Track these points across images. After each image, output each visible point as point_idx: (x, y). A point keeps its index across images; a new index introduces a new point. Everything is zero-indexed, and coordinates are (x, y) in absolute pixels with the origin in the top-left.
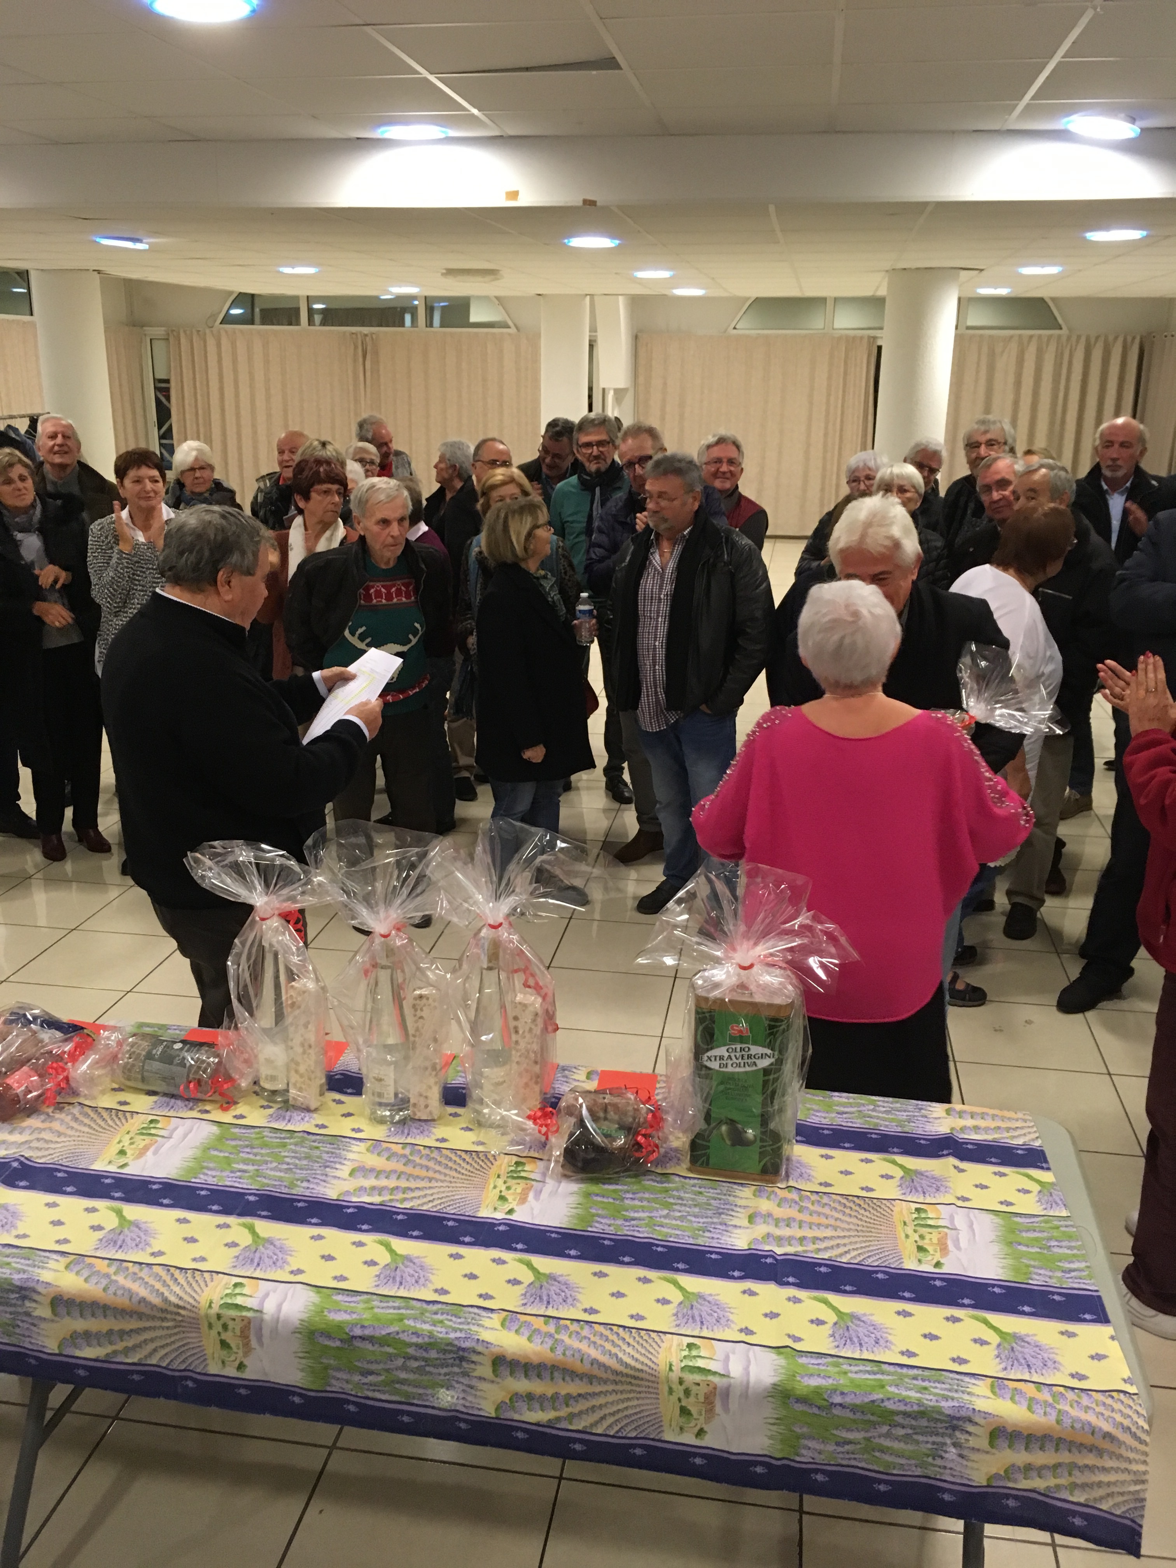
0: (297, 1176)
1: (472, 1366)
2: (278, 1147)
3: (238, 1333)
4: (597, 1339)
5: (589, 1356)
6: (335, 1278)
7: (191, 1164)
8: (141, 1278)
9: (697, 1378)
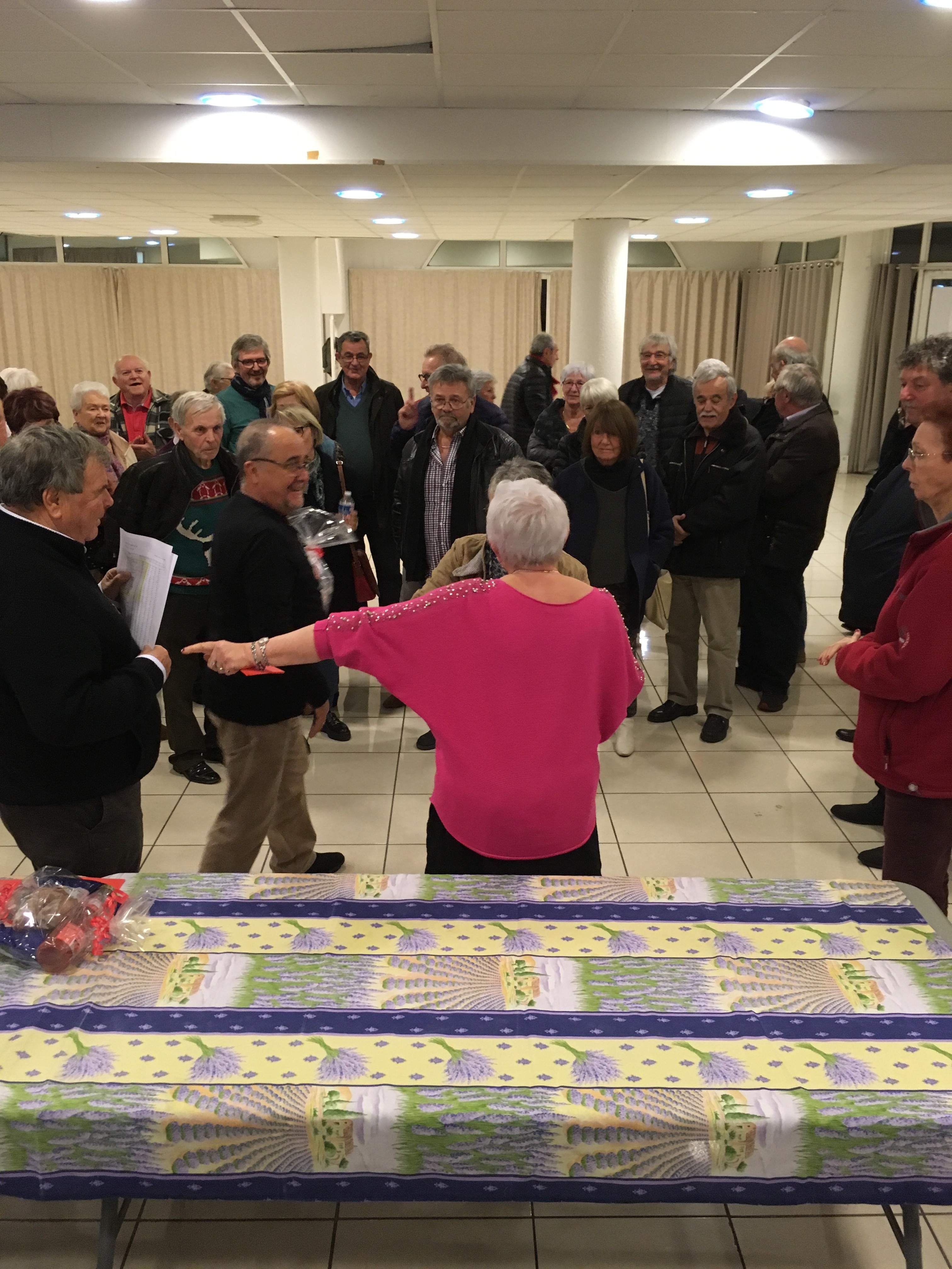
0: (340, 993)
1: (550, 1137)
2: (311, 969)
3: (341, 1134)
4: (648, 1101)
5: (648, 1116)
6: (412, 1077)
7: (244, 993)
8: (244, 1098)
9: (739, 1121)
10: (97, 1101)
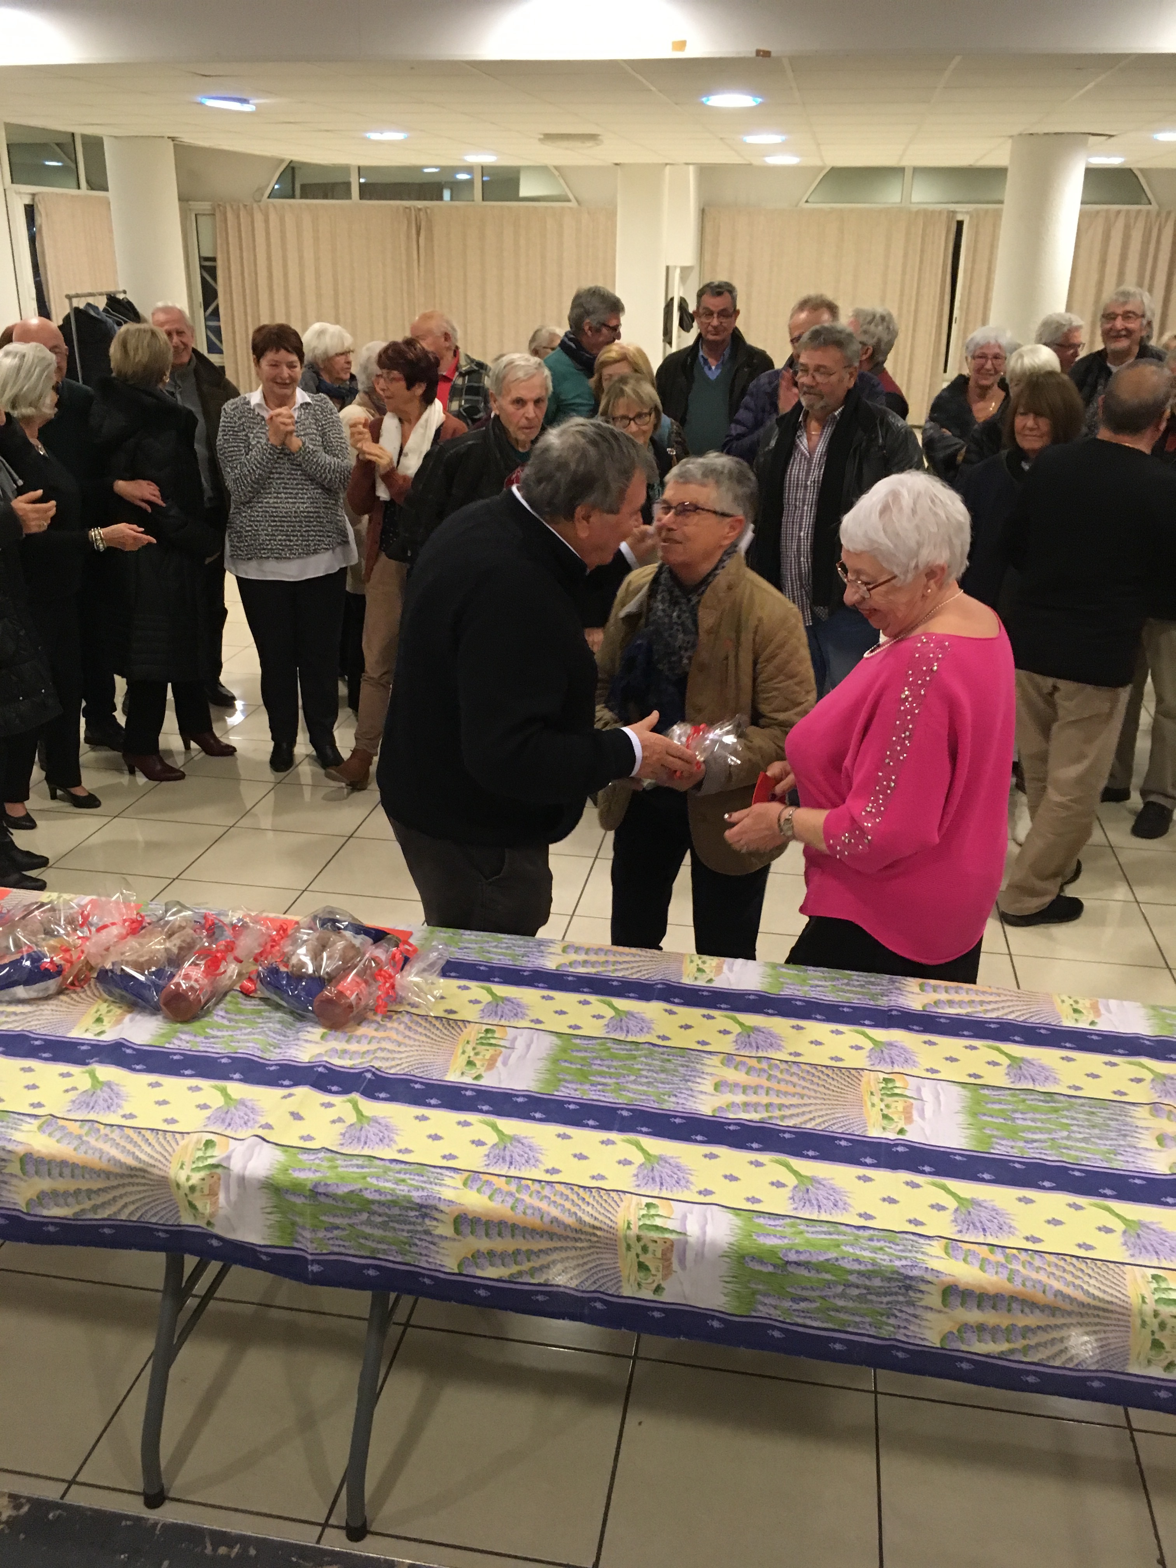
0: (661, 1090)
1: (919, 1295)
2: (628, 1059)
3: (659, 1254)
4: (1053, 1269)
5: (1051, 1287)
6: (748, 1199)
7: (547, 1077)
8: (546, 1197)
9: (1173, 1310)
10: (378, 1178)
